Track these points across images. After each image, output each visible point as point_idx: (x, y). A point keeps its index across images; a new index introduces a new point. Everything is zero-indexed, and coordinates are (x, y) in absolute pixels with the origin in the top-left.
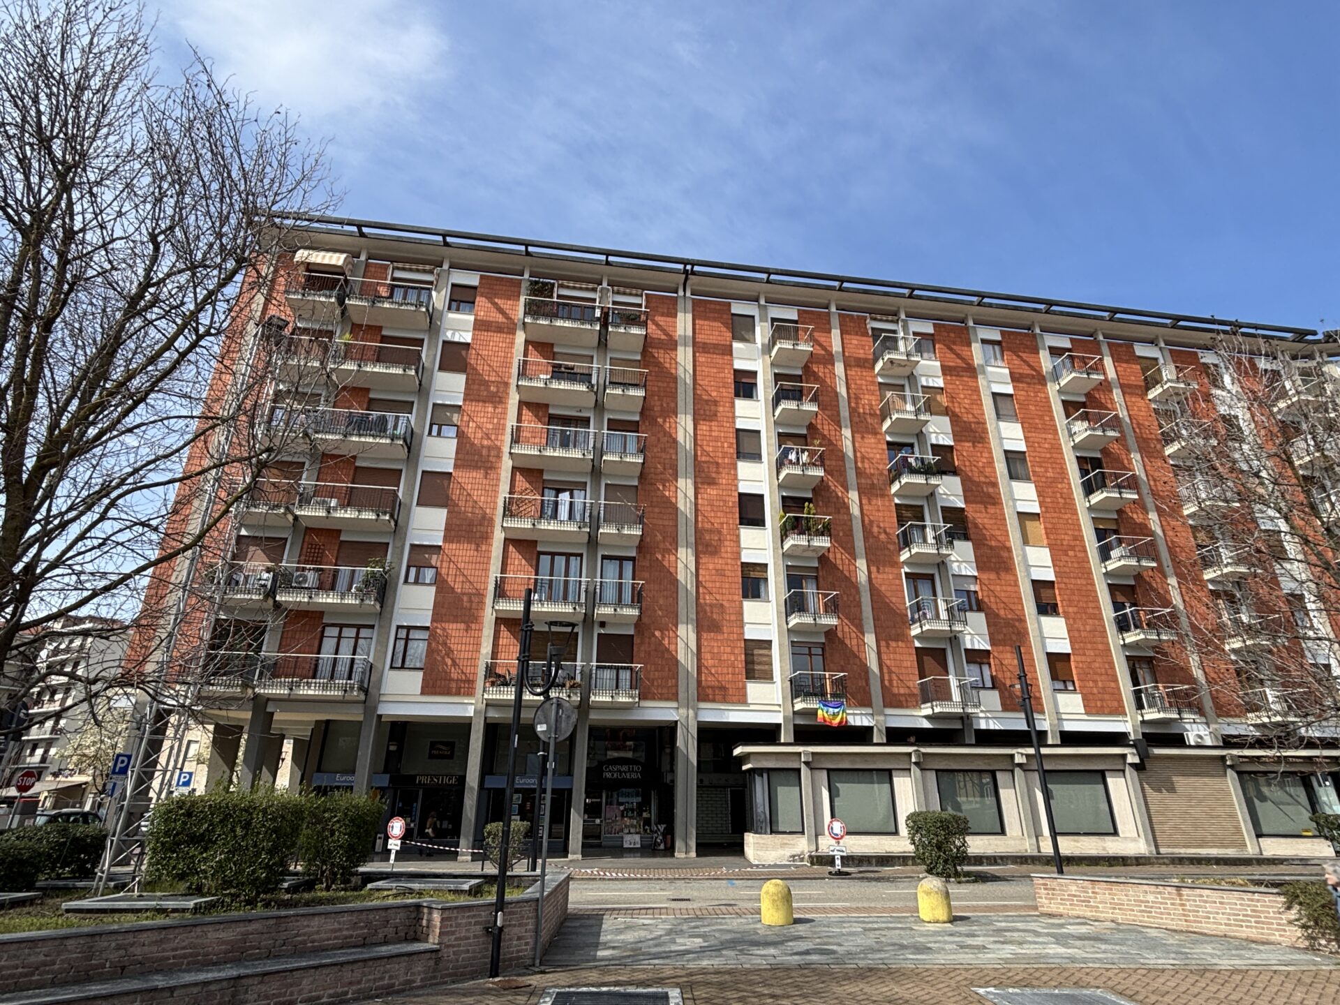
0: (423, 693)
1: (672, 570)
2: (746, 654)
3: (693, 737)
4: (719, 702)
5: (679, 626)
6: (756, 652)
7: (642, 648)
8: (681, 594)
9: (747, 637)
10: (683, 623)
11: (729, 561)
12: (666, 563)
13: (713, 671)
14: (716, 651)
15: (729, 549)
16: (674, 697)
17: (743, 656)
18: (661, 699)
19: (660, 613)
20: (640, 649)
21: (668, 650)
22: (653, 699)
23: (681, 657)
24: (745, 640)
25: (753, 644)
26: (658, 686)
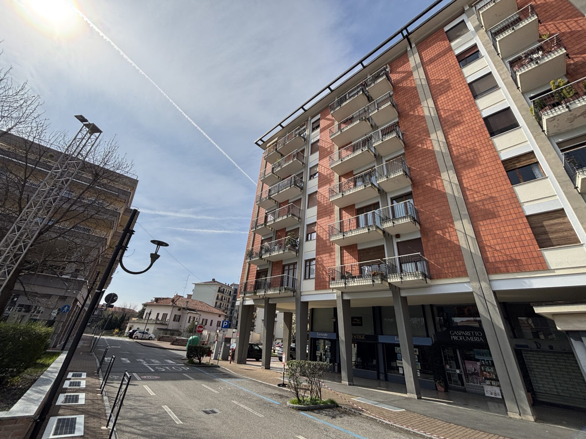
0: (316, 289)
1: (440, 189)
2: (532, 228)
3: (493, 305)
4: (513, 272)
5: (455, 223)
6: (545, 223)
7: (429, 244)
8: (451, 201)
9: (528, 213)
10: (457, 220)
11: (489, 165)
12: (435, 187)
13: (498, 248)
14: (496, 232)
15: (486, 157)
16: (463, 273)
17: (529, 230)
18: (453, 277)
19: (437, 218)
20: (427, 245)
21: (450, 241)
22: (446, 277)
23: (463, 243)
24: (527, 217)
25: (540, 217)
26: (448, 268)
